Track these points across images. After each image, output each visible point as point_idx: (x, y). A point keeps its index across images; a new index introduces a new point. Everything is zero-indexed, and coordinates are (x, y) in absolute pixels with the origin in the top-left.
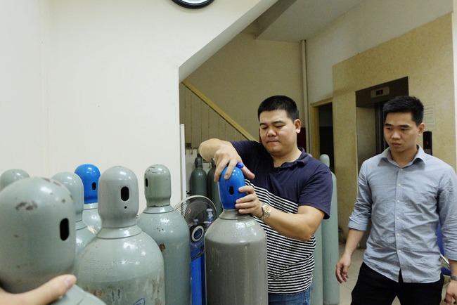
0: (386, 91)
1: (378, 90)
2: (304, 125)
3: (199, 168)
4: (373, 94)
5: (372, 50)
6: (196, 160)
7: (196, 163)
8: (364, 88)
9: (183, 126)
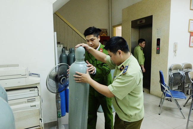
0: (144, 21)
1: (140, 21)
2: (110, 35)
3: (64, 53)
4: (138, 23)
5: (139, 3)
6: (62, 49)
7: (62, 51)
8: (134, 20)
9: (56, 33)
